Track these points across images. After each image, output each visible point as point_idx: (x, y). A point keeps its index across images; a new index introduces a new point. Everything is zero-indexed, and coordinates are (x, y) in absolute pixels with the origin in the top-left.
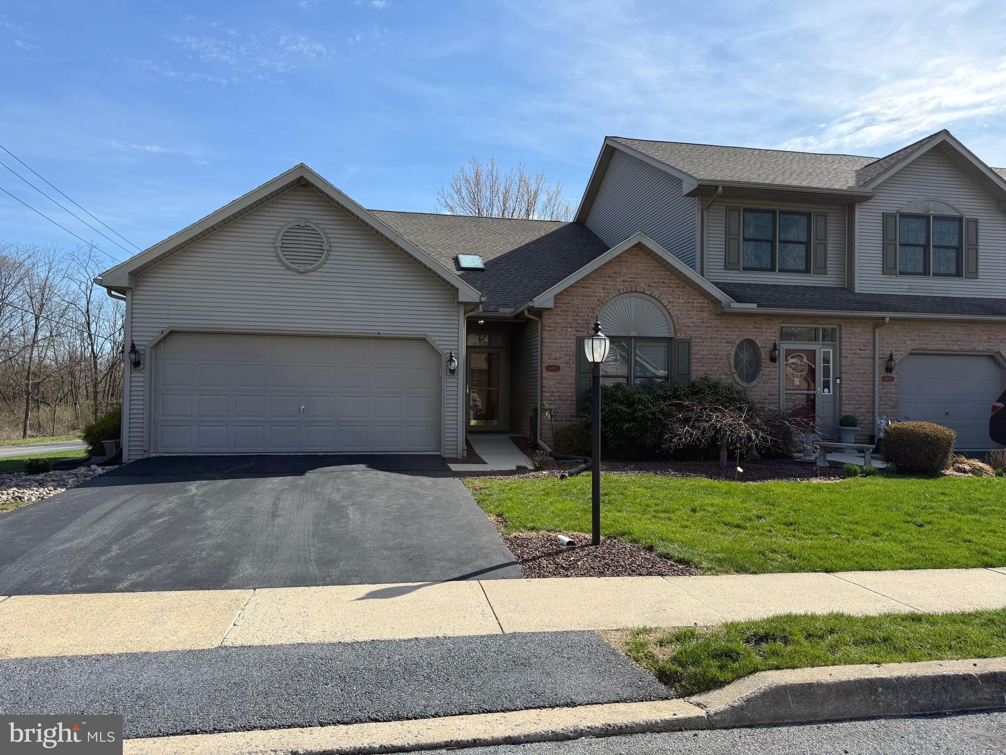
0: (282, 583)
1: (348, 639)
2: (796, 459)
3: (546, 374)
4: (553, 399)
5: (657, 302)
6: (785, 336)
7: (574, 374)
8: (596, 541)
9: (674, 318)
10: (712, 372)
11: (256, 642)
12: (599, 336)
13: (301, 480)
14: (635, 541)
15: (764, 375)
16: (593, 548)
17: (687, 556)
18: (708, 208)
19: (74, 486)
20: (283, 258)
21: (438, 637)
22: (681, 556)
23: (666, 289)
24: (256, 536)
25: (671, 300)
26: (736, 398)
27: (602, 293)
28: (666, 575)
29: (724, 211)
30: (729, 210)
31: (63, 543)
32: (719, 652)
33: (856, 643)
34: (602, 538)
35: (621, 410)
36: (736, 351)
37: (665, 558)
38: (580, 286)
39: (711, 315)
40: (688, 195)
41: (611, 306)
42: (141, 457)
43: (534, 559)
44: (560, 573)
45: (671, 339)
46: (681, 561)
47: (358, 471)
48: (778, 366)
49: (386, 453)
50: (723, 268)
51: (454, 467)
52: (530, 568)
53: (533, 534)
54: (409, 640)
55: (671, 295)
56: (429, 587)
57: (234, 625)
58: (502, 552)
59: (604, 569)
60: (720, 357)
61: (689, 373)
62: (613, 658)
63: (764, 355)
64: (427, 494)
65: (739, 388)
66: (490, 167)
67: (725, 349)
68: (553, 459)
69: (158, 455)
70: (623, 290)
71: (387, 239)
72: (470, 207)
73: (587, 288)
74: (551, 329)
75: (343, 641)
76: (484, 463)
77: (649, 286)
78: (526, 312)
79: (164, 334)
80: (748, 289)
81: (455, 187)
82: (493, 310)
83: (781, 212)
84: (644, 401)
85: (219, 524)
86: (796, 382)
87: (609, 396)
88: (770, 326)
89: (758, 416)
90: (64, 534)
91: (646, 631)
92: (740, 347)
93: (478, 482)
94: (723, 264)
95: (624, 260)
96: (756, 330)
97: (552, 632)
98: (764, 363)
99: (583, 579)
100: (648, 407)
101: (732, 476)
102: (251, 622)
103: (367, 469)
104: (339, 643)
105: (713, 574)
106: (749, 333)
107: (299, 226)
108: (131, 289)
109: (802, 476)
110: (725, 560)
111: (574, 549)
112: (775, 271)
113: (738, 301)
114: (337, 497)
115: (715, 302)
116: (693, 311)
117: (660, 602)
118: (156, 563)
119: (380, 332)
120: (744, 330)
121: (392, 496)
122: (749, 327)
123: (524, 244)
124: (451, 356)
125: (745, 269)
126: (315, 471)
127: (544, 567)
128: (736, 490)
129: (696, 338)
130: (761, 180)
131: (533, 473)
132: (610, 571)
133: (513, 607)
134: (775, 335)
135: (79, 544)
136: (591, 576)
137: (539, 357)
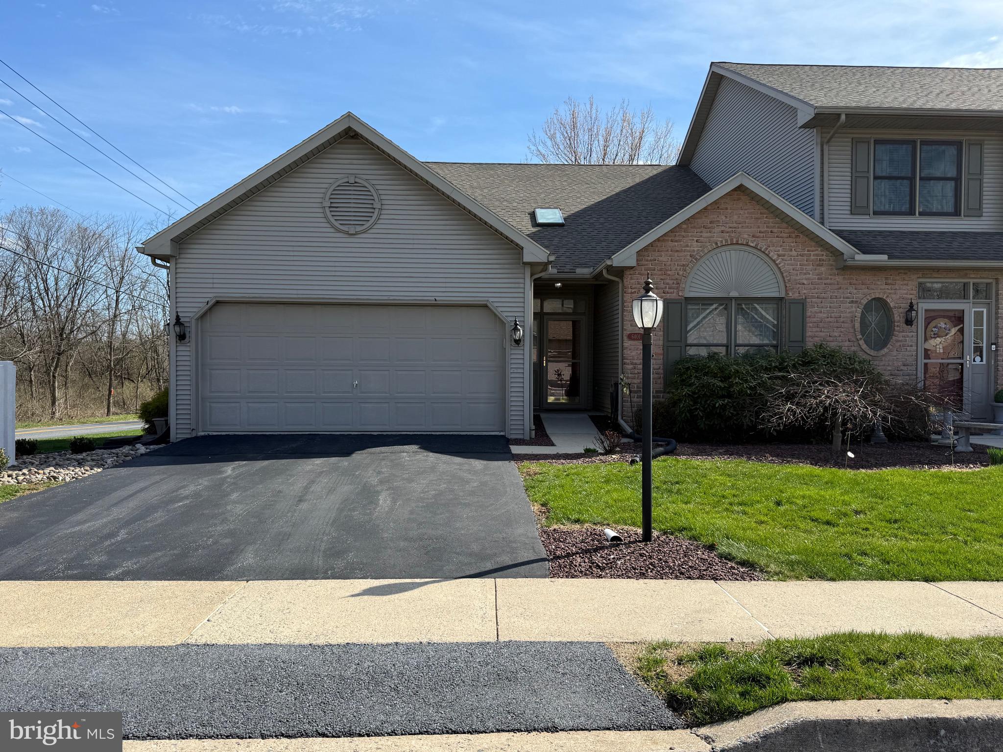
0: (280, 574)
1: (321, 641)
2: (934, 442)
3: (628, 343)
4: (636, 372)
5: (763, 256)
6: (925, 292)
7: (661, 343)
8: (647, 536)
9: (784, 275)
10: (832, 338)
11: (221, 641)
12: (650, 296)
13: (343, 462)
14: (694, 538)
15: (897, 341)
16: (642, 545)
17: (753, 558)
18: (828, 142)
19: (112, 465)
20: (332, 219)
21: (421, 643)
22: (745, 557)
23: (775, 240)
24: (272, 522)
25: (781, 252)
26: (857, 370)
27: (695, 247)
28: (721, 579)
29: (850, 144)
30: (855, 142)
31: (73, 527)
32: (746, 676)
33: (927, 673)
34: (655, 533)
35: (713, 385)
36: (862, 312)
37: (726, 559)
38: (668, 240)
39: (832, 269)
40: (804, 126)
41: (707, 262)
42: (188, 436)
43: (568, 555)
44: (592, 573)
45: (781, 299)
46: (744, 563)
47: (410, 454)
48: (915, 330)
49: (445, 433)
50: (849, 212)
51: (516, 449)
52: (560, 566)
53: (577, 527)
54: (388, 645)
55: (781, 246)
56: (436, 584)
57: (208, 620)
58: (533, 547)
59: (647, 570)
60: (842, 320)
61: (803, 340)
62: (617, 675)
63: (898, 317)
64: (473, 479)
65: (865, 357)
66: (588, 106)
67: (848, 311)
68: (633, 441)
69: (206, 433)
70: (722, 242)
71: (443, 193)
72: (565, 154)
73: (676, 241)
74: (633, 291)
75: (314, 643)
76: (553, 445)
77: (753, 236)
78: (604, 272)
79: (210, 304)
80: (879, 238)
81: (548, 132)
82: (568, 271)
83: (923, 143)
84: (743, 373)
85: (239, 509)
86: (938, 349)
87: (699, 367)
88: (906, 282)
89: (880, 391)
90: (80, 516)
91: (666, 645)
92: (867, 308)
93: (534, 467)
94: (849, 208)
95: (722, 206)
96: (887, 287)
97: (554, 642)
98: (897, 326)
99: (618, 581)
100: (746, 381)
101: (841, 462)
102: (226, 618)
103: (419, 450)
104: (310, 645)
105: (779, 580)
106: (879, 291)
107: (348, 182)
108: (175, 257)
109: (931, 463)
110: (799, 563)
111: (618, 545)
112: (915, 214)
113: (864, 253)
114: (374, 480)
115: (836, 253)
116: (808, 265)
117: (699, 612)
118: (159, 550)
119: (437, 298)
120: (873, 286)
121: (434, 480)
122: (879, 283)
123: (614, 193)
124: (516, 325)
125: (875, 213)
126: (363, 451)
127: (576, 566)
128: (842, 479)
129: (813, 297)
130: (896, 105)
131: (601, 457)
132: (654, 572)
133: (521, 610)
134: (912, 292)
135: (89, 527)
136: (629, 577)
137: (620, 324)
